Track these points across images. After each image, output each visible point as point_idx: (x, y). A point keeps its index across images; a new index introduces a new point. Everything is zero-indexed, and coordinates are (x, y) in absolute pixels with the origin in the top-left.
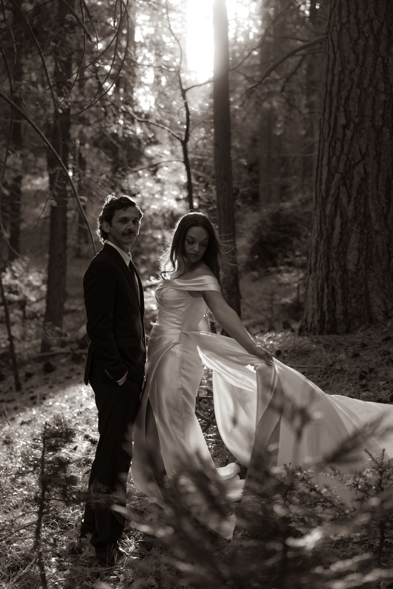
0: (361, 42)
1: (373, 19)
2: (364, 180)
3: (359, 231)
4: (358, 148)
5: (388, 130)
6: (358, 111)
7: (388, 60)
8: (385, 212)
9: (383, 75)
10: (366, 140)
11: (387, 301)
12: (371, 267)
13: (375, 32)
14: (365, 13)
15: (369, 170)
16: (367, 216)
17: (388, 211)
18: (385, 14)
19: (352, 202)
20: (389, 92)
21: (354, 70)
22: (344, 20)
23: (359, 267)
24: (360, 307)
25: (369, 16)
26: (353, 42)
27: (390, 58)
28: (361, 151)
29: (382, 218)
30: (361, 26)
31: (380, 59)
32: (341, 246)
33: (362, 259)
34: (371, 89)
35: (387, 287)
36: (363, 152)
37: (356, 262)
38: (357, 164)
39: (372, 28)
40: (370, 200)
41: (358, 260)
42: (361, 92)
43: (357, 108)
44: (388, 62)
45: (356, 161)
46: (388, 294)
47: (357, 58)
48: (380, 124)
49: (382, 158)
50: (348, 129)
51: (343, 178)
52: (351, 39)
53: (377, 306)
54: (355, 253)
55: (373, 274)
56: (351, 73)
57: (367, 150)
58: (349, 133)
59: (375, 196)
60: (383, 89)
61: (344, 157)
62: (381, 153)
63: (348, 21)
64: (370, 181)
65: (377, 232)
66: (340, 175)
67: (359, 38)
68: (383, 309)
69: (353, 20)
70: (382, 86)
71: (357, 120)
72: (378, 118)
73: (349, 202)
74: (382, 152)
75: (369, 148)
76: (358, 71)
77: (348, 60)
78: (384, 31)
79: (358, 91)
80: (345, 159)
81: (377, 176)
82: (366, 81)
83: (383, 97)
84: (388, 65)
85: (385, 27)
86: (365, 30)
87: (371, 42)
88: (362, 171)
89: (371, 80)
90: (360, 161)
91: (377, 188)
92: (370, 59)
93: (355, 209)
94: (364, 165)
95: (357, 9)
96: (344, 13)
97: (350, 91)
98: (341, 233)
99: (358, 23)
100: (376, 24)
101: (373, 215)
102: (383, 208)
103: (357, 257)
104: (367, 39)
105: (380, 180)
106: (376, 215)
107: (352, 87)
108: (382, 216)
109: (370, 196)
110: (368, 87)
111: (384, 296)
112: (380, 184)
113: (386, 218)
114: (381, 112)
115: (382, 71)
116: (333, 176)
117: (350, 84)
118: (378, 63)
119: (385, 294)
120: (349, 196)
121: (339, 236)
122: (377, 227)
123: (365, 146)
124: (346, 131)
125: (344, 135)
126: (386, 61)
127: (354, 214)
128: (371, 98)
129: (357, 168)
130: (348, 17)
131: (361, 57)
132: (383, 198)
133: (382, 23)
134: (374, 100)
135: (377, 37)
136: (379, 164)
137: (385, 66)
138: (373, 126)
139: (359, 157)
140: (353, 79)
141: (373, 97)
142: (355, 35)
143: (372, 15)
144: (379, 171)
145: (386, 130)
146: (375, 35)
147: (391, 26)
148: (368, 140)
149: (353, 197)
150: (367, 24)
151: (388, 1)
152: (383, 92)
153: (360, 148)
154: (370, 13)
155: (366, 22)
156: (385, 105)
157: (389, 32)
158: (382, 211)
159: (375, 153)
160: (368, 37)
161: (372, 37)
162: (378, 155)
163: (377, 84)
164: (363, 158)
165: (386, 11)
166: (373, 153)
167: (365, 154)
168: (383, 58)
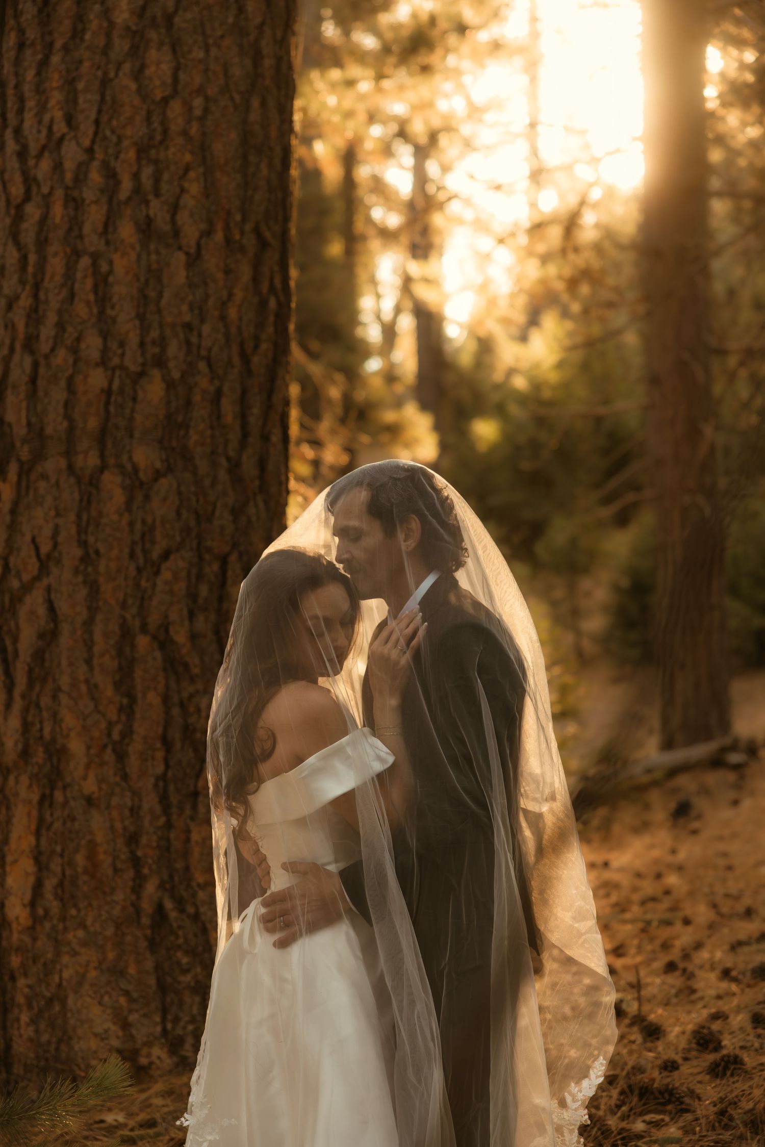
0: (33, 211)
1: (61, 140)
2: (49, 636)
3: (36, 798)
4: (28, 538)
5: (118, 479)
6: (29, 424)
7: (111, 263)
8: (116, 736)
9: (95, 310)
10: (53, 513)
11: (133, 1018)
13: (69, 176)
14: (40, 122)
15: (63, 606)
16: (59, 754)
17: (128, 733)
18: (97, 122)
19: (18, 705)
20: (116, 361)
21: (17, 298)
23: (41, 912)
24: (45, 1038)
25: (50, 129)
26: (13, 211)
27: (116, 258)
28: (37, 549)
29: (109, 755)
30: (31, 162)
31: (85, 261)
33: (50, 884)
34: (61, 357)
35: (132, 970)
36: (45, 549)
37: (28, 896)
38: (27, 588)
39: (58, 166)
40: (64, 699)
41: (38, 887)
42: (36, 365)
43: (24, 413)
44: (111, 272)
45: (26, 578)
46: (135, 995)
47: (24, 259)
48: (93, 460)
49: (102, 568)
52: (8, 202)
53: (96, 1035)
54: (27, 865)
55: (81, 933)
57: (56, 545)
59: (83, 688)
60: (96, 355)
62: (97, 552)
64: (65, 640)
65: (90, 801)
67: (27, 198)
68: (115, 1043)
70: (92, 344)
71: (25, 453)
72: (84, 443)
74: (102, 550)
75: (60, 539)
76: (25, 301)
78: (95, 177)
79: (29, 362)
81: (89, 623)
82: (47, 331)
83: (97, 379)
84: (110, 279)
85: (96, 164)
86: (40, 176)
87: (58, 211)
88: (42, 610)
89: (61, 326)
90: (38, 578)
91: (89, 662)
92: (56, 264)
93: (26, 726)
94: (49, 589)
95: (21, 111)
99: (22, 154)
100: (71, 154)
101: (76, 746)
102: (110, 725)
103: (32, 879)
104: (47, 199)
105: (98, 637)
106: (89, 748)
107: (12, 350)
108: (109, 750)
109: (65, 688)
110: (53, 350)
111: (123, 1000)
112: (96, 649)
113: (121, 756)
114: (93, 423)
115: (92, 297)
117: (8, 341)
118: (79, 275)
119: (127, 993)
122: (90, 786)
123: (47, 532)
126: (104, 268)
127: (20, 746)
128: (63, 383)
129: (28, 599)
131: (32, 258)
132: (109, 692)
133: (90, 151)
134: (71, 389)
135: (76, 194)
136: (94, 589)
137: (102, 283)
138: (71, 468)
139: (33, 566)
140: (13, 325)
141: (70, 380)
142: (17, 190)
143: (60, 127)
144: (93, 610)
145: (112, 482)
146: (67, 188)
147: (117, 158)
148: (58, 515)
149: (17, 693)
150: (46, 154)
151: (105, 83)
152: (97, 365)
153: (33, 540)
154: (52, 120)
155: (44, 148)
156: (107, 403)
157: (111, 176)
158: (109, 735)
159: (78, 552)
160: (50, 194)
161: (59, 193)
162: (88, 558)
163: (79, 339)
164: (44, 564)
165: (99, 112)
166: (72, 553)
167: (49, 556)
168: (95, 257)
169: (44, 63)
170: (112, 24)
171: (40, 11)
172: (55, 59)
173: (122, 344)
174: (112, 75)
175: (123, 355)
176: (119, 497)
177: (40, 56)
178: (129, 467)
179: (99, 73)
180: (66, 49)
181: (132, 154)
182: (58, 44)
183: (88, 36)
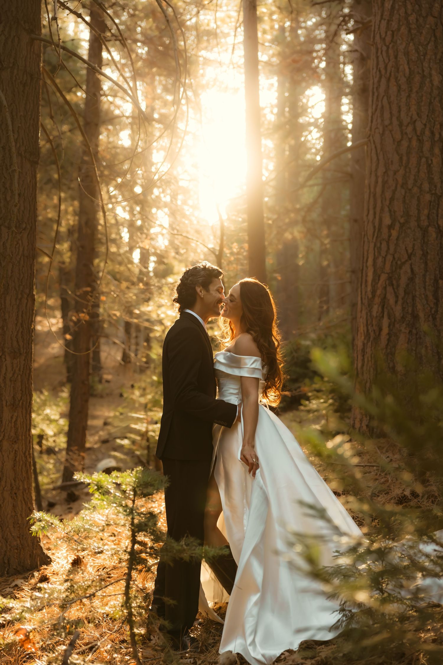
0: (405, 143)
1: (415, 121)
2: (411, 279)
3: (407, 331)
4: (404, 247)
5: (434, 229)
6: (403, 211)
7: (432, 160)
8: (433, 312)
9: (427, 175)
10: (412, 240)
12: (421, 368)
13: (418, 133)
14: (407, 115)
15: (416, 269)
16: (416, 317)
17: (437, 311)
18: (428, 116)
19: (400, 303)
20: (433, 192)
21: (398, 171)
22: (387, 122)
23: (408, 369)
25: (411, 118)
26: (396, 143)
27: (433, 159)
28: (407, 251)
29: (431, 318)
30: (404, 128)
31: (424, 160)
32: (389, 347)
33: (411, 360)
34: (415, 190)
36: (410, 251)
38: (404, 263)
39: (415, 129)
40: (418, 300)
41: (408, 361)
42: (406, 192)
43: (402, 208)
44: (432, 163)
45: (403, 260)
47: (401, 159)
49: (429, 257)
50: (394, 229)
51: (390, 278)
52: (394, 140)
54: (404, 353)
56: (395, 174)
57: (413, 250)
58: (394, 233)
59: (423, 296)
60: (427, 189)
61: (390, 258)
62: (427, 253)
63: (391, 123)
64: (417, 280)
65: (425, 333)
66: (387, 275)
67: (401, 140)
69: (395, 122)
70: (426, 186)
71: (402, 220)
72: (423, 218)
73: (396, 302)
74: (429, 252)
75: (415, 248)
76: (402, 172)
77: (392, 161)
78: (427, 133)
79: (403, 191)
80: (391, 259)
81: (424, 276)
82: (410, 182)
83: (428, 197)
84: (432, 165)
85: (428, 129)
86: (408, 132)
87: (414, 143)
88: (409, 271)
89: (415, 181)
90: (406, 261)
91: (425, 288)
92: (414, 160)
93: (403, 308)
94: (411, 265)
95: (399, 111)
96: (387, 115)
97: (394, 192)
98: (389, 334)
99: (401, 125)
100: (419, 126)
101: (421, 315)
102: (431, 308)
103: (406, 358)
104: (410, 140)
105: (427, 280)
106: (425, 315)
107: (396, 187)
108: (431, 316)
109: (418, 296)
110: (412, 187)
112: (427, 284)
113: (434, 319)
114: (426, 212)
115: (426, 171)
116: (379, 276)
117: (394, 185)
118: (422, 164)
120: (397, 297)
121: (388, 337)
122: (425, 328)
123: (411, 246)
124: (392, 231)
125: (390, 236)
126: (430, 162)
127: (402, 315)
128: (416, 198)
129: (404, 268)
130: (391, 119)
131: (405, 158)
132: (431, 298)
133: (425, 125)
134: (419, 200)
135: (421, 138)
136: (426, 264)
137: (429, 166)
138: (419, 226)
139: (406, 257)
140: (397, 180)
141: (418, 197)
142: (398, 136)
143: (415, 117)
144: (426, 271)
145: (432, 230)
146: (418, 136)
147: (434, 128)
148: (414, 240)
149: (400, 298)
150: (410, 125)
151: (431, 103)
152: (428, 193)
153: (406, 248)
154: (412, 115)
155: (409, 123)
156: (430, 205)
157: (433, 133)
158: (431, 312)
159: (421, 253)
160: (412, 138)
161: (415, 138)
162: (425, 254)
163: (421, 184)
164: (410, 257)
165: (428, 112)
166: (419, 253)
167: (411, 254)
168: (427, 158)
169: (409, 96)
170: (433, 85)
171: (407, 80)
172: (413, 95)
173: (436, 187)
174: (432, 101)
175: (436, 190)
176: (434, 235)
177: (407, 94)
178: (436, 226)
179: (429, 100)
180: (417, 92)
181: (438, 126)
182: (414, 90)
183: (425, 88)
